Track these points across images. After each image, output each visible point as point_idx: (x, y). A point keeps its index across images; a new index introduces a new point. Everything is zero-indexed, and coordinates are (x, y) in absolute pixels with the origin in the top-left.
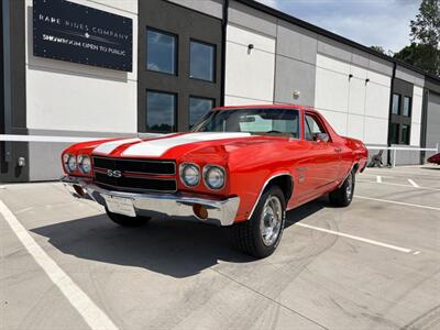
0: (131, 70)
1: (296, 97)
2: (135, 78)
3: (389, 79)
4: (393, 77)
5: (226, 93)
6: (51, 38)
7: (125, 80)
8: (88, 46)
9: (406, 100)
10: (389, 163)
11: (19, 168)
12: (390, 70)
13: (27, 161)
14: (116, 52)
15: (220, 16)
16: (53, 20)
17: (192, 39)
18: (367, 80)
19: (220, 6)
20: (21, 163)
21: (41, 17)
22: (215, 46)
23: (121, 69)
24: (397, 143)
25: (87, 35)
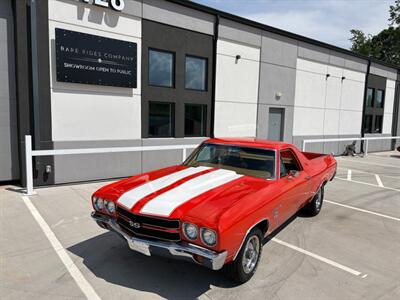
0: (135, 87)
1: (278, 98)
2: (140, 93)
3: (364, 75)
4: (368, 73)
5: (216, 99)
6: (71, 66)
7: (131, 95)
8: (100, 69)
9: (380, 93)
10: (362, 151)
11: (46, 175)
12: (364, 67)
13: (53, 169)
14: (124, 72)
15: (212, 33)
16: (72, 50)
17: (187, 55)
18: (343, 78)
19: (212, 25)
20: (48, 170)
21: (62, 48)
22: (207, 60)
23: (128, 86)
24: (370, 132)
25: (100, 61)
